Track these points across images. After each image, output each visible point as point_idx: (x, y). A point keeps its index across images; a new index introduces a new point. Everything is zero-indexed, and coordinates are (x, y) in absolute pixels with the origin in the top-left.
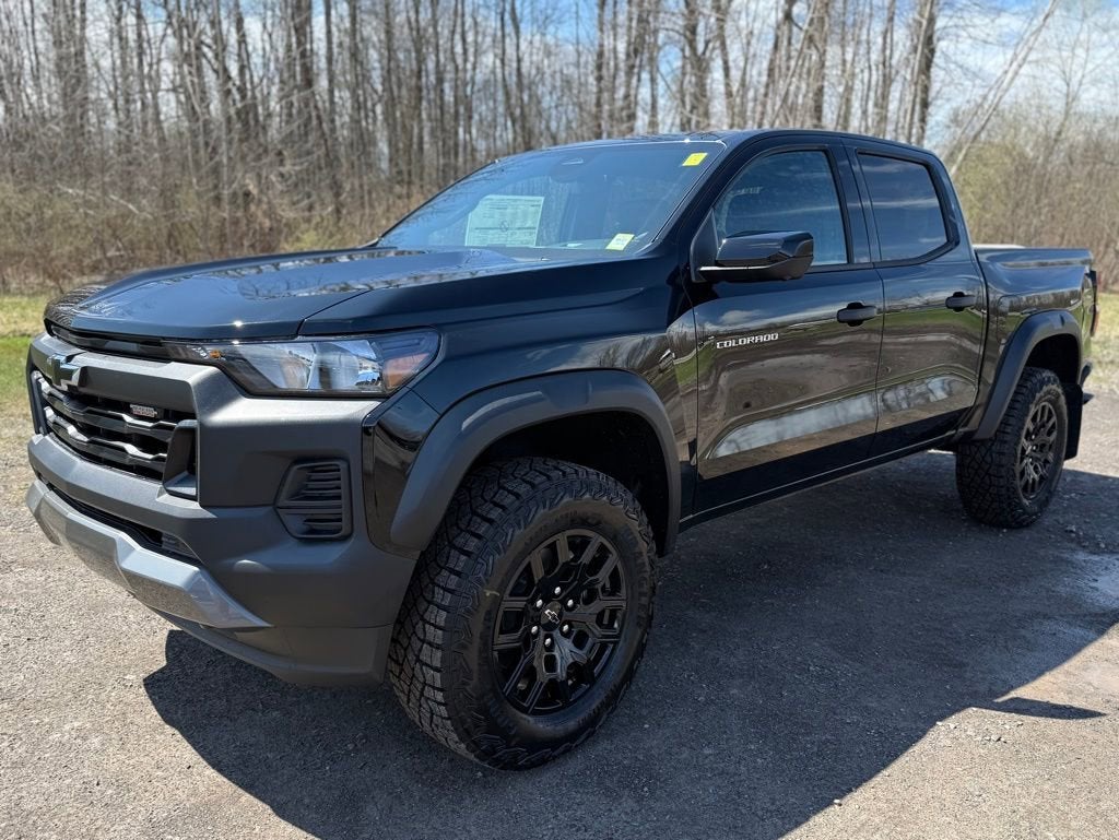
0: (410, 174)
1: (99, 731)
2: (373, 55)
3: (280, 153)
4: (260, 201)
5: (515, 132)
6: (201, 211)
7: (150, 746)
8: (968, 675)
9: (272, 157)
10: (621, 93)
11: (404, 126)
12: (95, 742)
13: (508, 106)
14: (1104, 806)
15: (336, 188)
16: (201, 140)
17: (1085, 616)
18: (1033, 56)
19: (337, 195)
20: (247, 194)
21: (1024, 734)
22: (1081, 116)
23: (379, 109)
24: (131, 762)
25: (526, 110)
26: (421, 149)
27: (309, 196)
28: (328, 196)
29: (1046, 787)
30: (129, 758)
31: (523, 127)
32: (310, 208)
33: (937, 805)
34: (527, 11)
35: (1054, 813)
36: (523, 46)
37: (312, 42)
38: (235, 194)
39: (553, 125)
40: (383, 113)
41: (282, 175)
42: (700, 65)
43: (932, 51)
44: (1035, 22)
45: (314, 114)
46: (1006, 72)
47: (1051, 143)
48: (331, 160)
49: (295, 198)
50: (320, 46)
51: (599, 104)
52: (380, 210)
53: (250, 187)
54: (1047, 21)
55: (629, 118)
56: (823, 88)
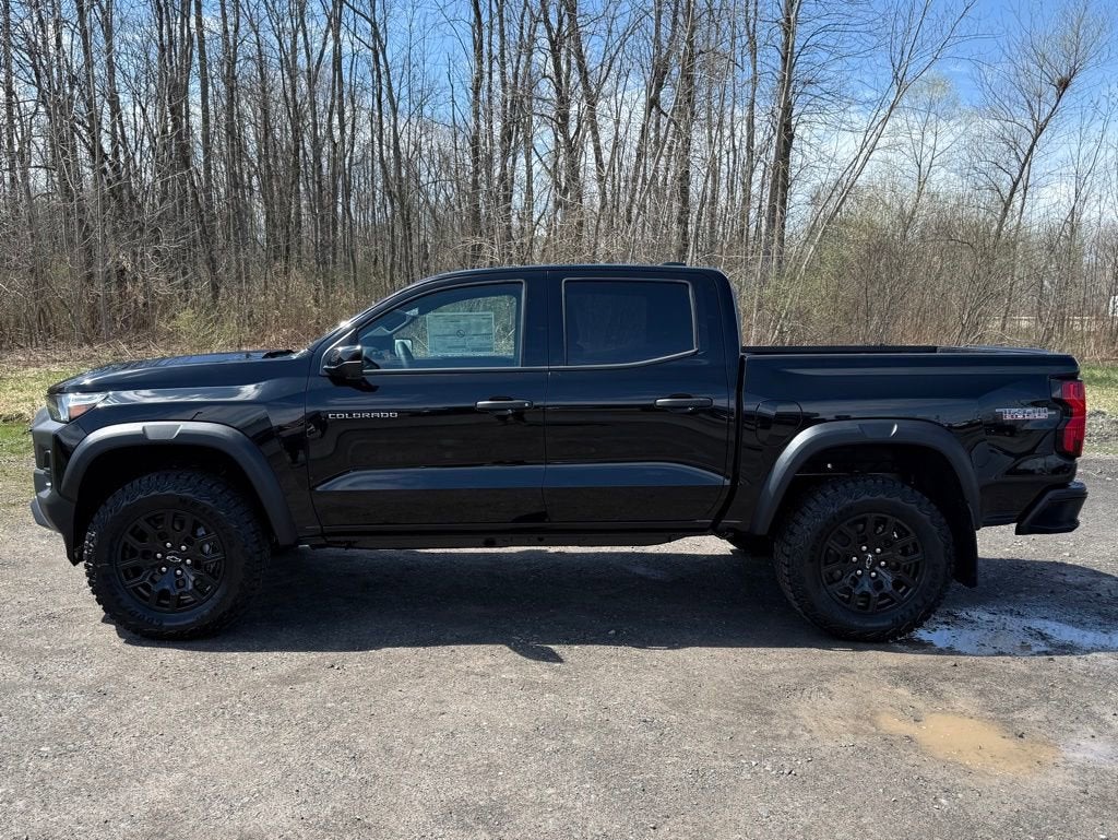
0: (288, 249)
1: (21, 795)
2: (250, 130)
3: (156, 231)
4: (135, 279)
5: (393, 208)
7: (69, 807)
8: (774, 722)
9: (147, 235)
10: (497, 171)
11: (282, 203)
12: (20, 804)
13: (387, 183)
14: (864, 821)
15: (212, 264)
16: (74, 219)
17: (881, 669)
18: (882, 142)
19: (213, 270)
20: (122, 271)
21: (812, 768)
22: (933, 196)
23: (255, 181)
24: (55, 819)
25: (405, 188)
26: (299, 223)
27: (184, 273)
28: (204, 272)
29: (822, 808)
30: (52, 817)
31: (402, 204)
32: (186, 284)
33: (733, 825)
34: (404, 92)
35: (824, 828)
36: (401, 126)
37: (187, 117)
38: (109, 272)
39: (432, 199)
40: (259, 185)
41: (157, 252)
42: (573, 149)
43: (791, 137)
44: (881, 112)
45: (189, 191)
46: (857, 158)
47: (907, 220)
48: (207, 235)
49: (172, 275)
50: (196, 121)
51: (475, 184)
52: (257, 286)
53: (125, 263)
54: (893, 113)
55: (505, 197)
56: (687, 172)
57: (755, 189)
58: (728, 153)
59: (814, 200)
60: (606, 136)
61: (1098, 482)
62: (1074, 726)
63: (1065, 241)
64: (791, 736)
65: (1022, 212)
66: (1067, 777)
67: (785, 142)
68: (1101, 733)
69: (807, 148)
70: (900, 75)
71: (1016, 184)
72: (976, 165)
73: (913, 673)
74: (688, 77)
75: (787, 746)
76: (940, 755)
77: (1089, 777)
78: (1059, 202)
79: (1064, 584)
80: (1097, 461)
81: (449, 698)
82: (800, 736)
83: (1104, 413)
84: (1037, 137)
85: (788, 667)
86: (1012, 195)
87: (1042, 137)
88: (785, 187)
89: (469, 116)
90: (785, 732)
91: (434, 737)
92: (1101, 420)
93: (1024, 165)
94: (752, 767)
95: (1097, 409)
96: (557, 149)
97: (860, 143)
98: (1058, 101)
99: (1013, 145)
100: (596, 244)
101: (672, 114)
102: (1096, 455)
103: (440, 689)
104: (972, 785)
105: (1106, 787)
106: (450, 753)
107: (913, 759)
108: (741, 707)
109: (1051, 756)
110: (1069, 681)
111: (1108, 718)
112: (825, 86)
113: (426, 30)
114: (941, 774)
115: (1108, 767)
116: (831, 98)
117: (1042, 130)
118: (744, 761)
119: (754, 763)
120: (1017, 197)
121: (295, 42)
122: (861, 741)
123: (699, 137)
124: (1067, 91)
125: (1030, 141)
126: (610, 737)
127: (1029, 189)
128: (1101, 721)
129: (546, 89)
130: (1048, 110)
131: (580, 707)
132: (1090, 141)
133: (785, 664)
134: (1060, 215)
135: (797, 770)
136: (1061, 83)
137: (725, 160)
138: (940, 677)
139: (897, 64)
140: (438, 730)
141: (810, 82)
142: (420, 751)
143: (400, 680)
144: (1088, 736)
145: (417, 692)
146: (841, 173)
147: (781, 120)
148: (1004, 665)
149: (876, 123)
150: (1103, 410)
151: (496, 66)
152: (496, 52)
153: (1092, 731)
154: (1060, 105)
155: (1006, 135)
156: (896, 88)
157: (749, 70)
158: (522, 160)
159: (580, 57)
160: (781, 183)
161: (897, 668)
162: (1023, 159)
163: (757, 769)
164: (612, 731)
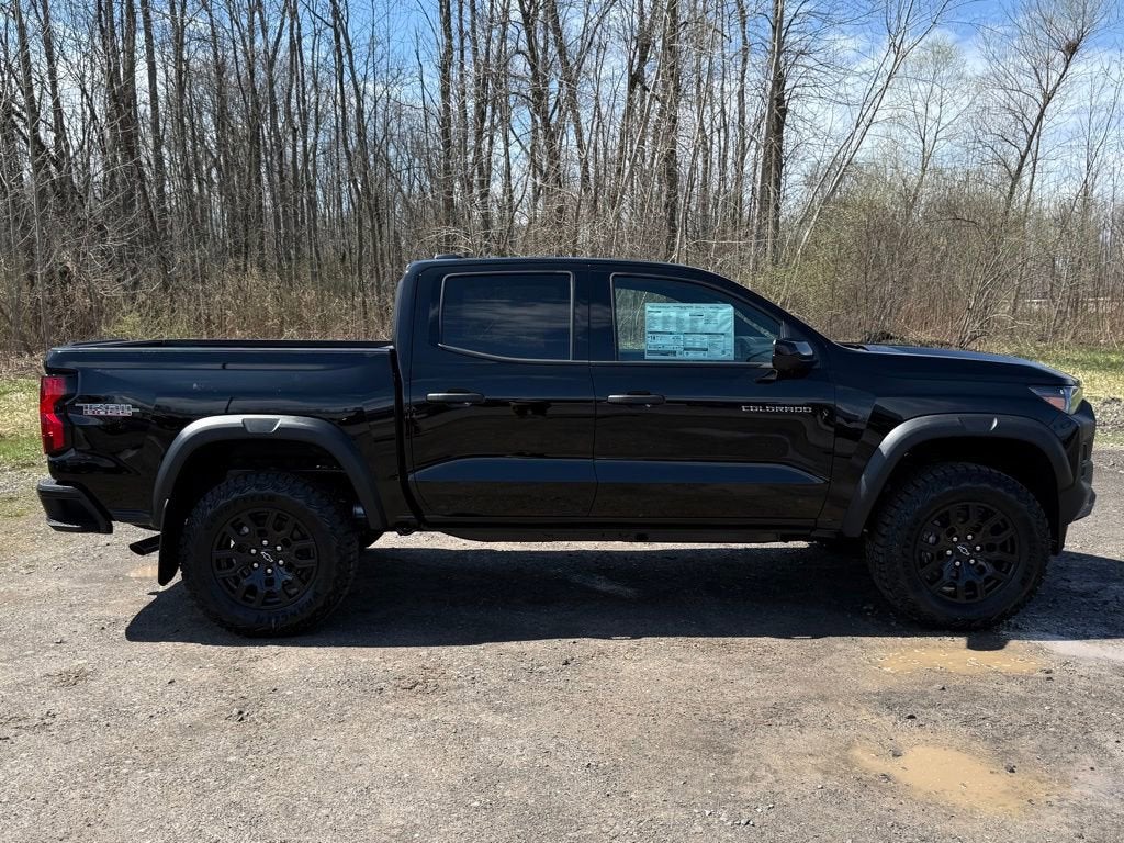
2: (207, 117)
3: (100, 227)
4: (78, 280)
6: (11, 294)
9: (91, 232)
10: (472, 155)
13: (352, 173)
15: (165, 262)
16: (10, 216)
18: (880, 115)
19: (165, 269)
20: (65, 272)
21: (772, 816)
22: (937, 173)
23: (214, 173)
27: (134, 271)
28: (155, 271)
32: (136, 284)
37: (135, 106)
38: (51, 272)
40: (219, 177)
41: (102, 252)
43: (784, 111)
44: (879, 83)
45: (138, 185)
46: (853, 133)
47: (910, 200)
48: (159, 232)
49: (119, 275)
50: (144, 109)
53: (69, 264)
54: (891, 83)
55: (482, 183)
56: (672, 152)
57: (748, 168)
58: (719, 131)
59: (810, 181)
60: (586, 116)
61: (1110, 476)
62: (1071, 757)
63: (1076, 218)
64: (753, 778)
65: (1031, 188)
66: (1061, 819)
67: (777, 117)
68: (1101, 764)
69: (800, 123)
70: (897, 43)
71: (1023, 158)
72: (981, 138)
73: (895, 700)
74: (670, 49)
75: (747, 792)
76: (919, 795)
77: (1085, 818)
78: (1070, 175)
79: (1068, 591)
80: (1111, 453)
81: (369, 747)
82: (763, 778)
83: (1119, 400)
84: (1045, 107)
85: (756, 696)
86: (1020, 168)
87: (1050, 106)
88: (780, 166)
89: (438, 97)
90: (747, 773)
91: (345, 793)
92: (1116, 408)
93: (1032, 137)
94: (704, 817)
95: (1112, 396)
96: (535, 131)
97: (856, 116)
98: (1067, 67)
99: (1020, 117)
100: (576, 232)
101: (654, 90)
102: (1109, 446)
103: (361, 736)
104: (954, 832)
105: (1104, 829)
106: (363, 812)
107: (888, 802)
108: (699, 745)
109: (1045, 793)
110: (1068, 703)
111: (1109, 746)
112: (818, 56)
113: (390, 6)
114: (920, 819)
115: (1108, 805)
116: (826, 69)
117: (1050, 99)
118: (696, 811)
119: (707, 813)
120: (1026, 171)
121: (251, 21)
122: (832, 783)
123: (687, 115)
124: (1076, 56)
125: (1038, 112)
126: (548, 786)
127: (1039, 163)
128: (1103, 750)
129: (520, 65)
130: (1055, 77)
131: (518, 752)
132: (1101, 110)
133: (753, 692)
134: (1070, 190)
135: (756, 820)
136: (1068, 47)
137: (716, 139)
138: (925, 703)
139: (893, 30)
140: (352, 785)
141: (802, 52)
142: (325, 812)
143: (317, 726)
144: (1087, 767)
145: (334, 740)
146: (837, 149)
147: (772, 94)
148: (996, 687)
149: (873, 95)
150: (1118, 397)
151: (467, 43)
152: (467, 27)
153: (1091, 762)
154: (1068, 72)
155: (1012, 105)
156: (893, 56)
157: (737, 39)
158: (500, 144)
159: (557, 31)
160: (775, 163)
161: (878, 694)
162: (1030, 130)
163: (710, 819)
164: (551, 779)
